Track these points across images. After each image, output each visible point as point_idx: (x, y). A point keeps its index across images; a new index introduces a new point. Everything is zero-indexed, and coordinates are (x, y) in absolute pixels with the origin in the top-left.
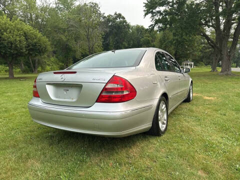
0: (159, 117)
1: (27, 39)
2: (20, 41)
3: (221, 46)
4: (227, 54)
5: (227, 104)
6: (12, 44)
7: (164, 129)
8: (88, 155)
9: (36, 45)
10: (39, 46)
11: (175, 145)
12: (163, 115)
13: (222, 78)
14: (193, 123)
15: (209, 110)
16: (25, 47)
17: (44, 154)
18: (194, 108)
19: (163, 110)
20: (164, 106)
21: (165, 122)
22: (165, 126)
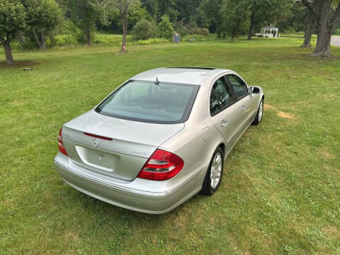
0: (211, 175)
1: (26, 7)
2: (17, 11)
3: (320, 12)
4: (327, 25)
5: (304, 131)
6: (5, 16)
7: (216, 183)
8: (130, 226)
9: (40, 16)
10: (45, 16)
11: (226, 210)
12: (216, 169)
13: (314, 63)
14: (254, 170)
15: (279, 143)
16: (26, 20)
17: (80, 222)
18: (260, 138)
19: (216, 163)
20: (219, 157)
21: (219, 174)
22: (217, 180)
